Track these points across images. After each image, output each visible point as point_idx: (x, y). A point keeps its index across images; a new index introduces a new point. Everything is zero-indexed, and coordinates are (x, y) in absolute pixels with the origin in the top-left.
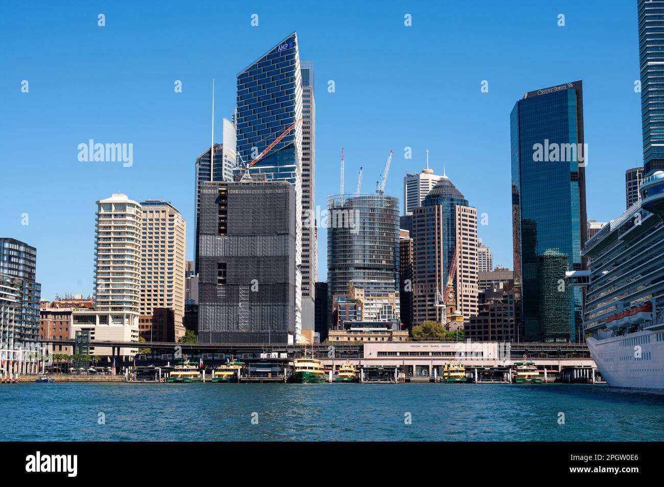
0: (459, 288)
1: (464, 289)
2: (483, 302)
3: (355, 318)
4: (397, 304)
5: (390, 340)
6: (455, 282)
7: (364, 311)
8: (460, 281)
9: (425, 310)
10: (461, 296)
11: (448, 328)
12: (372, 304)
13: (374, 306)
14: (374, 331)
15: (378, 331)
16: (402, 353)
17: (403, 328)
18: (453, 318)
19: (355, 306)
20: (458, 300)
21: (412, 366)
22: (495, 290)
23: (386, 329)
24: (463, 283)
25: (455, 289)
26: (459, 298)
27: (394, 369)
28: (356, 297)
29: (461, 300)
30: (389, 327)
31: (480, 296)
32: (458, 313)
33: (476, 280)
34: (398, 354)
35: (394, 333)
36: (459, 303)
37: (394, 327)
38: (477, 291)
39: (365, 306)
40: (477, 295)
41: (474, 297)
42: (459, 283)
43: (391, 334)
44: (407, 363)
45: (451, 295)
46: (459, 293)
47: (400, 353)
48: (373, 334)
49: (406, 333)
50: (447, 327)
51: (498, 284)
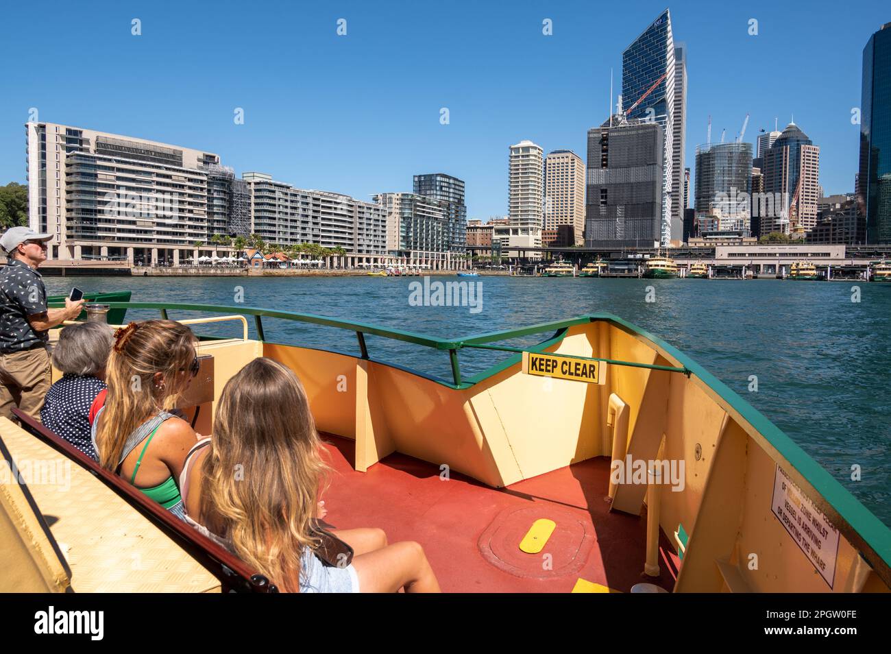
0: (800, 208)
1: (805, 209)
2: (821, 218)
3: (712, 229)
4: (748, 219)
5: (741, 244)
6: (798, 203)
7: (720, 225)
8: (802, 203)
9: (771, 226)
10: (802, 214)
11: (791, 238)
12: (727, 220)
13: (729, 221)
14: (727, 238)
15: (730, 238)
16: (750, 255)
17: (753, 236)
18: (796, 230)
19: (713, 221)
20: (800, 217)
21: (759, 265)
22: (832, 210)
23: (737, 236)
24: (804, 204)
25: (798, 208)
27: (742, 267)
28: (714, 215)
29: (802, 217)
30: (740, 234)
31: (818, 214)
32: (799, 226)
33: (816, 202)
34: (747, 255)
35: (744, 240)
36: (800, 219)
37: (745, 234)
38: (816, 211)
39: (720, 222)
40: (816, 213)
41: (814, 215)
43: (742, 242)
44: (755, 262)
45: (794, 213)
46: (800, 212)
48: (726, 241)
49: (756, 239)
50: (790, 236)
51: (834, 205)
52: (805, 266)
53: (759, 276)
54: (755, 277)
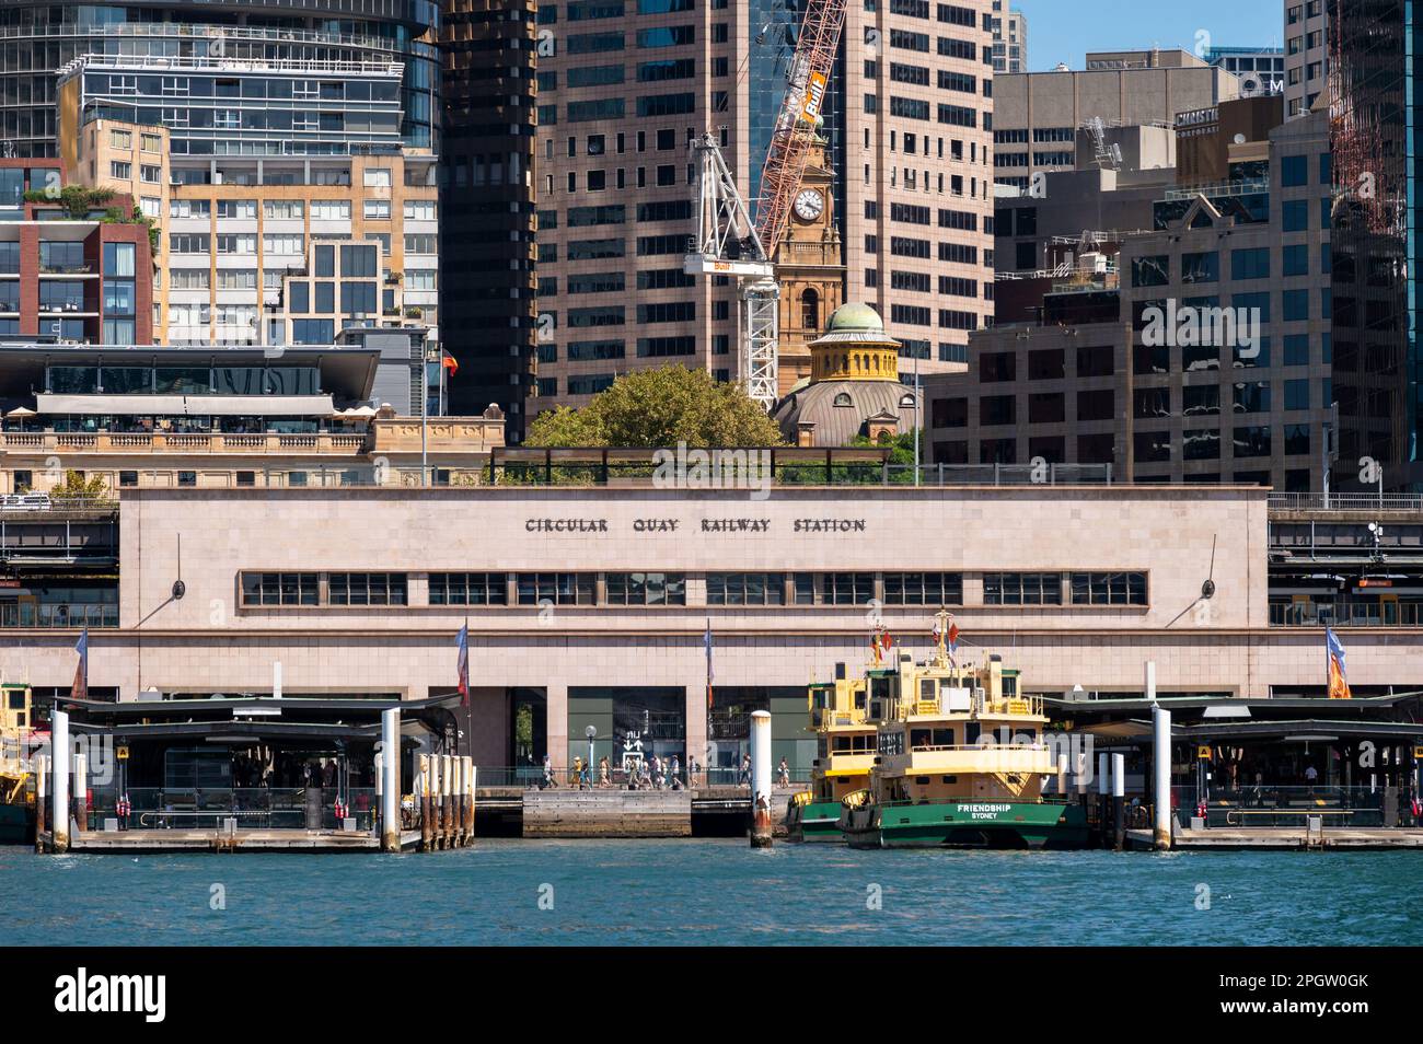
0: (859, 157)
1: (896, 160)
2: (1026, 259)
3: (91, 330)
4: (415, 242)
5: (358, 484)
6: (835, 106)
7: (164, 289)
8: (873, 104)
10: (873, 210)
11: (791, 430)
12: (229, 243)
13: (242, 258)
14: (230, 423)
15: (259, 424)
16: (451, 586)
17: (462, 399)
18: (830, 361)
19: (92, 242)
20: (856, 242)
21: (533, 699)
22: (1109, 181)
23: (322, 404)
24: (893, 123)
25: (838, 153)
26: (860, 226)
27: (376, 716)
28: (105, 181)
29: (873, 244)
30: (346, 388)
31: (1005, 219)
32: (861, 318)
33: (979, 103)
34: (418, 592)
35: (390, 439)
36: (861, 261)
37: (390, 386)
38: (984, 195)
39: (168, 259)
40: (983, 209)
41: (965, 221)
42: (859, 121)
43: (367, 448)
44: (496, 668)
45: (809, 201)
46: (860, 193)
47: (437, 580)
48: (219, 445)
49: (482, 436)
50: (787, 413)
51: (1127, 137)
52: (953, 704)
53: (536, 805)
54: (500, 823)
